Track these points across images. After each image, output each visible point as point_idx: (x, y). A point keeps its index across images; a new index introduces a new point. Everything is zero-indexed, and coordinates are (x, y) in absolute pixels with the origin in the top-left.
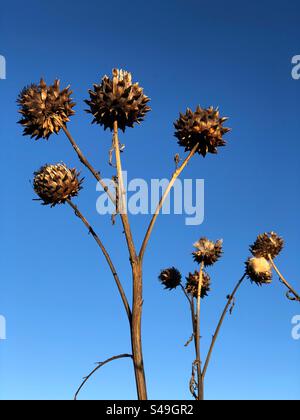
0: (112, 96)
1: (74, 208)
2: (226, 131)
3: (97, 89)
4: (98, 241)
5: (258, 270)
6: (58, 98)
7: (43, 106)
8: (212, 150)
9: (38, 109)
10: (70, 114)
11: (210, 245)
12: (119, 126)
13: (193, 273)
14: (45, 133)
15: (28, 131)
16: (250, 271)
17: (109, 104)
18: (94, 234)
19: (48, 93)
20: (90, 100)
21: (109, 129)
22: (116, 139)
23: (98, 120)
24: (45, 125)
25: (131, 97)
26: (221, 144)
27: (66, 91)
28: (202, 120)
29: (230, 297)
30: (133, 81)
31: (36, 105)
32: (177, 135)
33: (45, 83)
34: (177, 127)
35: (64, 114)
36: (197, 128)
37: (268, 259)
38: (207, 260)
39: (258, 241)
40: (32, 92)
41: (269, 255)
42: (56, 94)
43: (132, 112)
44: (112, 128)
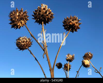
0: (41, 13)
1: (30, 51)
2: (80, 24)
3: (36, 11)
4: (38, 63)
5: (86, 64)
6: (23, 15)
7: (17, 18)
8: (76, 31)
9: (16, 19)
10: (27, 20)
11: (71, 56)
12: (44, 23)
13: (66, 64)
14: (19, 27)
15: (13, 27)
16: (83, 64)
17: (40, 16)
18: (37, 60)
19: (19, 13)
20: (34, 15)
21: (40, 24)
22: (43, 28)
23: (37, 21)
24: (18, 24)
25: (48, 13)
26: (79, 28)
27: (25, 12)
28: (72, 20)
29: (78, 72)
30: (48, 8)
31: (15, 17)
32: (64, 26)
33: (18, 10)
34: (64, 23)
35: (25, 20)
36: (71, 23)
37: (88, 60)
38: (70, 60)
39: (85, 55)
40: (14, 13)
41: (89, 59)
42: (22, 13)
43: (48, 19)
44: (42, 24)
